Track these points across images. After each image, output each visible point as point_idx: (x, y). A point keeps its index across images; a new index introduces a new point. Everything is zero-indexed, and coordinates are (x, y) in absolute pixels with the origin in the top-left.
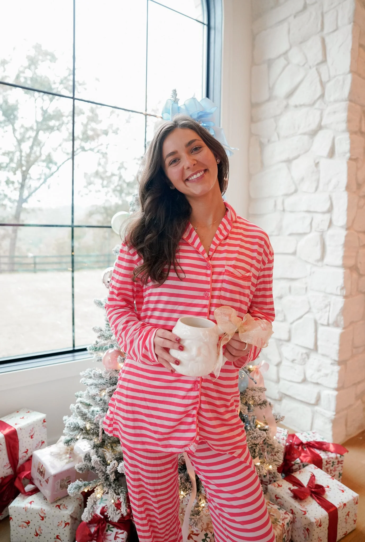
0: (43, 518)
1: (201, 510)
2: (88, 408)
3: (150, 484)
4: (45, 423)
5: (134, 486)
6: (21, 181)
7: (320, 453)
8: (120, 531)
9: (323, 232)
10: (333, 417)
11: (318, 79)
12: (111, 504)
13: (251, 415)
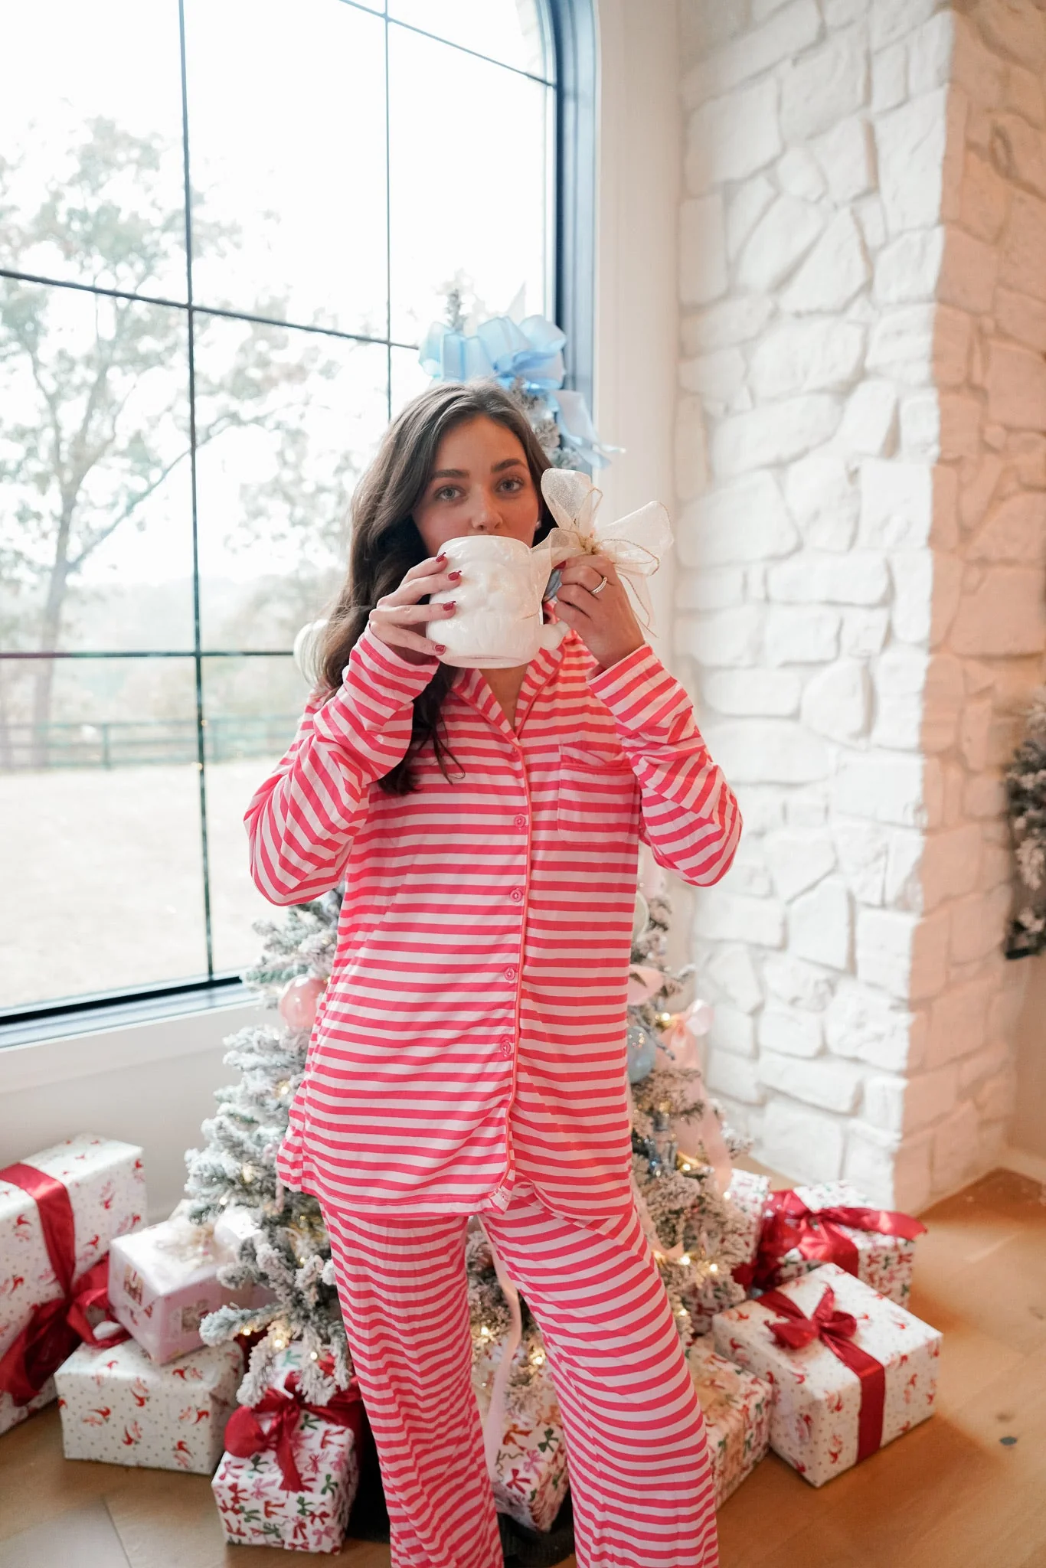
0: (142, 1402)
1: (535, 1373)
2: (248, 1130)
3: (397, 1304)
4: (140, 1170)
5: (357, 1310)
6: (59, 510)
7: (854, 1237)
8: (335, 1428)
9: (869, 658)
10: (896, 1146)
11: (855, 240)
12: (310, 1361)
13: (664, 1139)
